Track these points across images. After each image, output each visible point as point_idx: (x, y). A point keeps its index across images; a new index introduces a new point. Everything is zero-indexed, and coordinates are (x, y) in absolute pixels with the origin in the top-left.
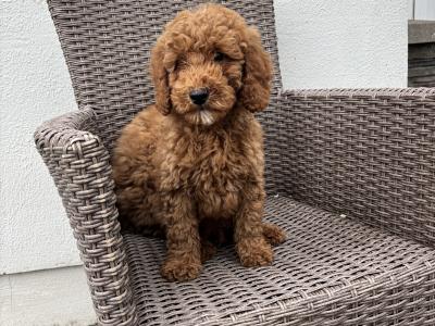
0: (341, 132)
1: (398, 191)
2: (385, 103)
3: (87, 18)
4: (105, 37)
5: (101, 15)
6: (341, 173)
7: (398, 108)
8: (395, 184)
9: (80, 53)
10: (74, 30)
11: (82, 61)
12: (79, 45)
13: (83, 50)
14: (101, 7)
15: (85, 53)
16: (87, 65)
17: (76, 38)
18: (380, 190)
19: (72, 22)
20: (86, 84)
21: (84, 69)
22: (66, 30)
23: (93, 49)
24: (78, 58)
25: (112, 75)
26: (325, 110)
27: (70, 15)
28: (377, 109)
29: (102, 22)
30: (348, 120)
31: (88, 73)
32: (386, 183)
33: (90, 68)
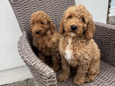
3: (21, 3)
4: (27, 9)
9: (20, 15)
10: (18, 7)
11: (21, 17)
12: (20, 12)
15: (22, 15)
16: (23, 18)
17: (19, 10)
19: (17, 5)
20: (23, 25)
22: (15, 8)
23: (24, 13)
27: (16, 2)
28: (109, 32)
29: (26, 4)
30: (100, 33)
31: (23, 21)
32: (111, 52)
33: (24, 19)
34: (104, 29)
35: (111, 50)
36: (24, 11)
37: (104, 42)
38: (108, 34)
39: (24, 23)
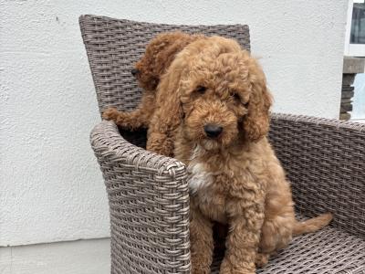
0: (308, 151)
1: (357, 201)
2: (348, 133)
3: (111, 44)
4: (125, 61)
5: (122, 43)
6: (306, 182)
7: (359, 139)
8: (354, 195)
9: (105, 73)
10: (102, 54)
11: (107, 79)
12: (104, 67)
13: (108, 70)
14: (122, 36)
15: (109, 73)
16: (110, 83)
17: (103, 60)
18: (340, 198)
19: (100, 47)
20: (109, 99)
21: (108, 86)
22: (95, 54)
23: (115, 70)
24: (103, 77)
25: (129, 92)
26: (294, 132)
27: (98, 41)
28: (340, 137)
29: (123, 48)
30: (314, 142)
31: (111, 89)
32: (346, 194)
33: (112, 85)
34: (327, 130)
35: (347, 187)
36: (115, 64)
37: (327, 168)
38: (337, 142)
39: (111, 95)
